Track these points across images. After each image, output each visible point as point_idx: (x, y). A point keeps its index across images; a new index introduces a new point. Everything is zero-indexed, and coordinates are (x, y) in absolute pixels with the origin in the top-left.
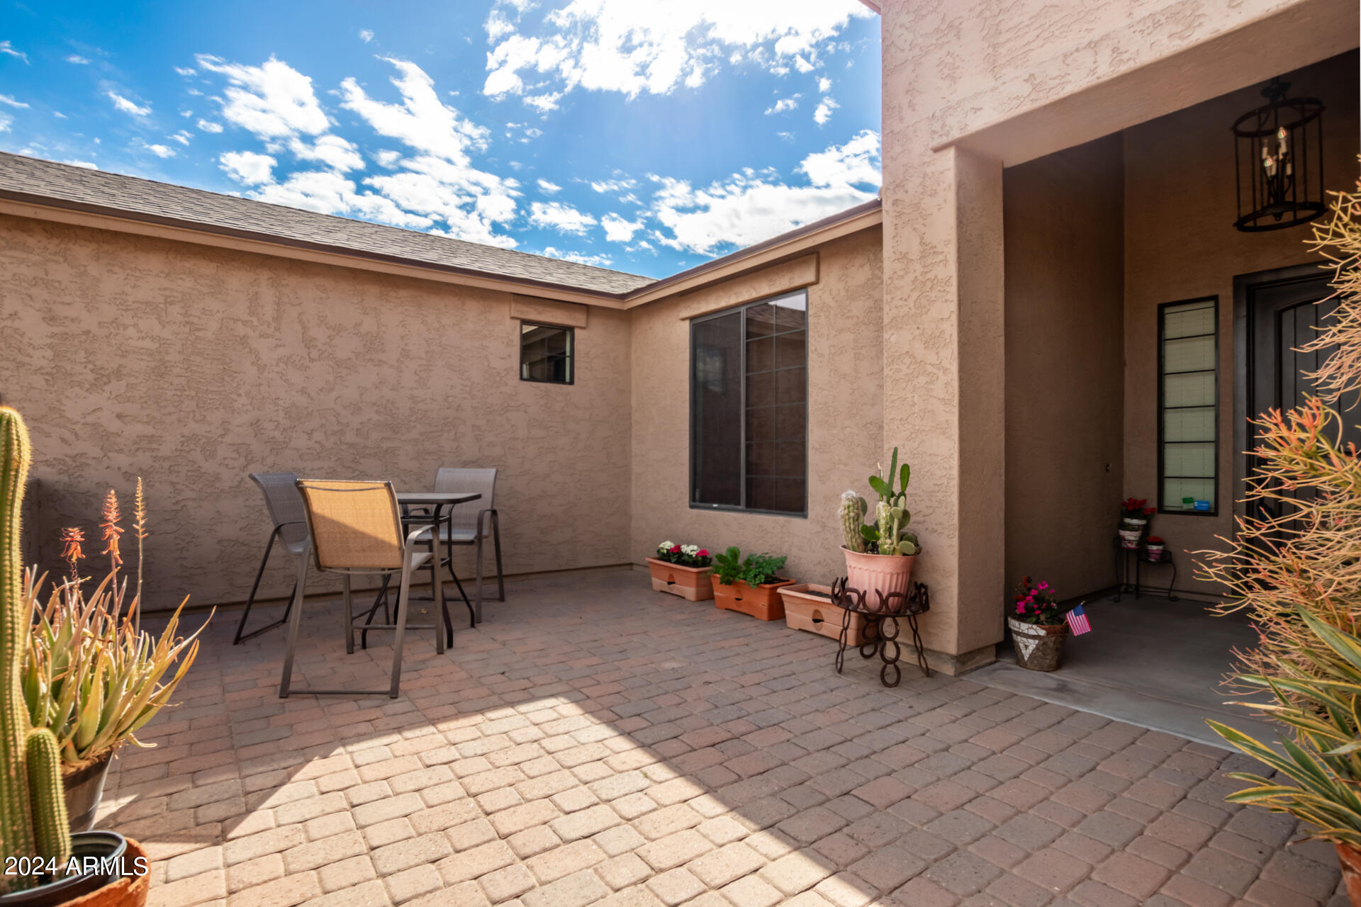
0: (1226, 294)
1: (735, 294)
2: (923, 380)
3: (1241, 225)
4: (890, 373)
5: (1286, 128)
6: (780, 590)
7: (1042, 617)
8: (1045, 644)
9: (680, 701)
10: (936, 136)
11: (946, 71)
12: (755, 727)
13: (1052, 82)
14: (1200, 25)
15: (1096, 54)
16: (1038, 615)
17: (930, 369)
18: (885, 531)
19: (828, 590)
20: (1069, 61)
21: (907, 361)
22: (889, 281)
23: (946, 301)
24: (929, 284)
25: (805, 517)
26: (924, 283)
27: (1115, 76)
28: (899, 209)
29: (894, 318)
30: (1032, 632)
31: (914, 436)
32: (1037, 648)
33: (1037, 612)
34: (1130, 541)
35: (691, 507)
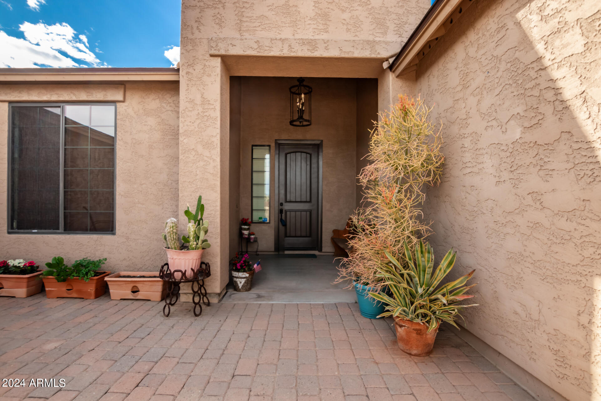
0: (273, 145)
1: (57, 94)
2: (202, 163)
3: (291, 123)
4: (184, 158)
5: (304, 94)
6: (106, 279)
7: (246, 269)
8: (248, 280)
9: (85, 367)
10: (213, 49)
11: (217, 21)
12: (153, 364)
13: (265, 47)
14: (317, 50)
15: (283, 44)
16: (245, 268)
17: (205, 158)
18: (193, 238)
19: (157, 274)
20: (273, 42)
21: (193, 153)
22: (183, 112)
23: (215, 128)
24: (206, 118)
25: (114, 234)
26: (203, 117)
27: (289, 56)
28: (190, 77)
29: (185, 131)
30: (244, 276)
31: (197, 190)
32: (245, 282)
33: (244, 267)
34: (246, 235)
35: (9, 233)
